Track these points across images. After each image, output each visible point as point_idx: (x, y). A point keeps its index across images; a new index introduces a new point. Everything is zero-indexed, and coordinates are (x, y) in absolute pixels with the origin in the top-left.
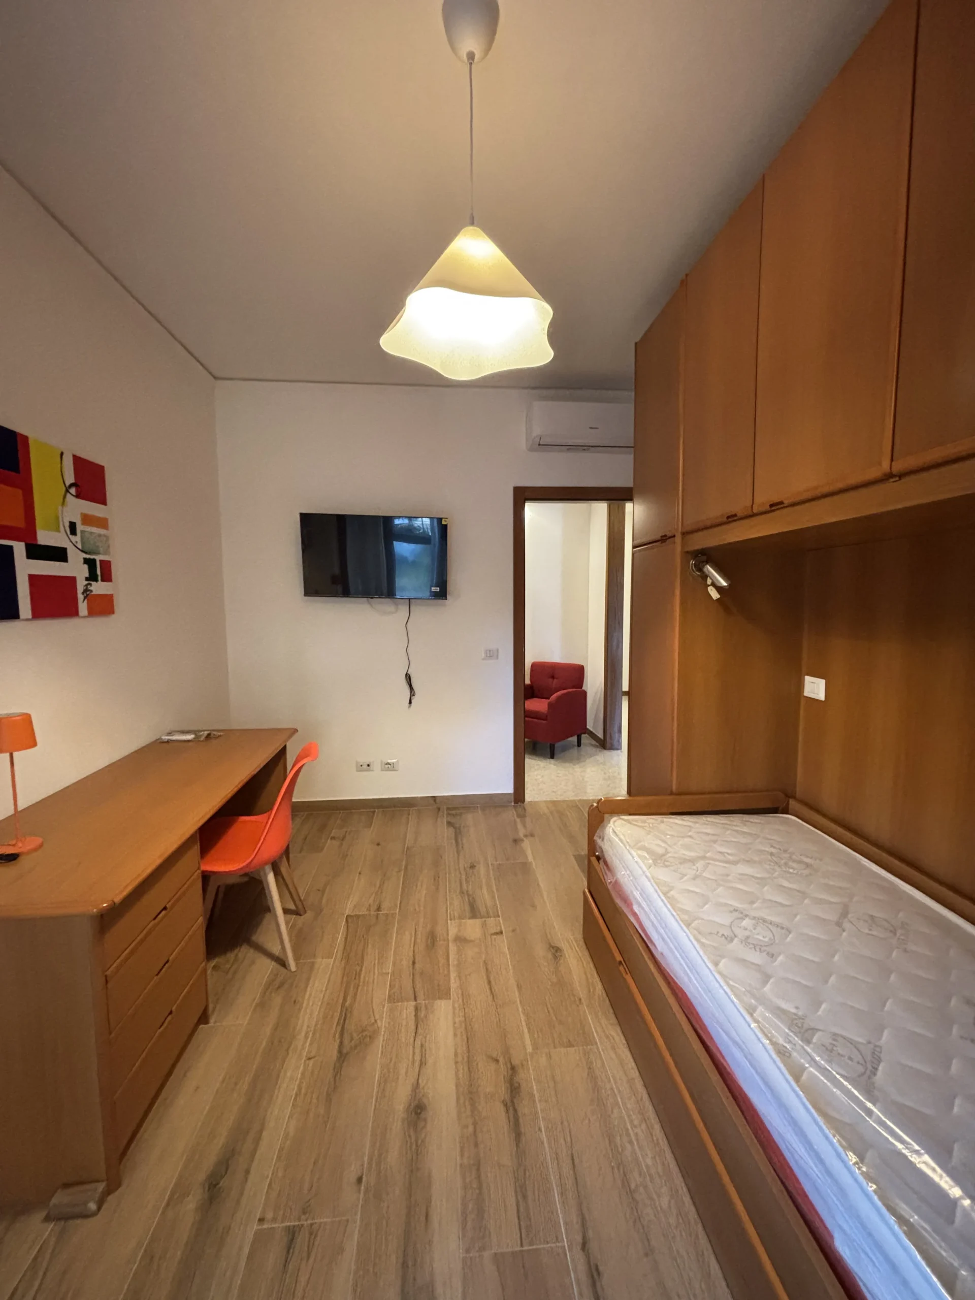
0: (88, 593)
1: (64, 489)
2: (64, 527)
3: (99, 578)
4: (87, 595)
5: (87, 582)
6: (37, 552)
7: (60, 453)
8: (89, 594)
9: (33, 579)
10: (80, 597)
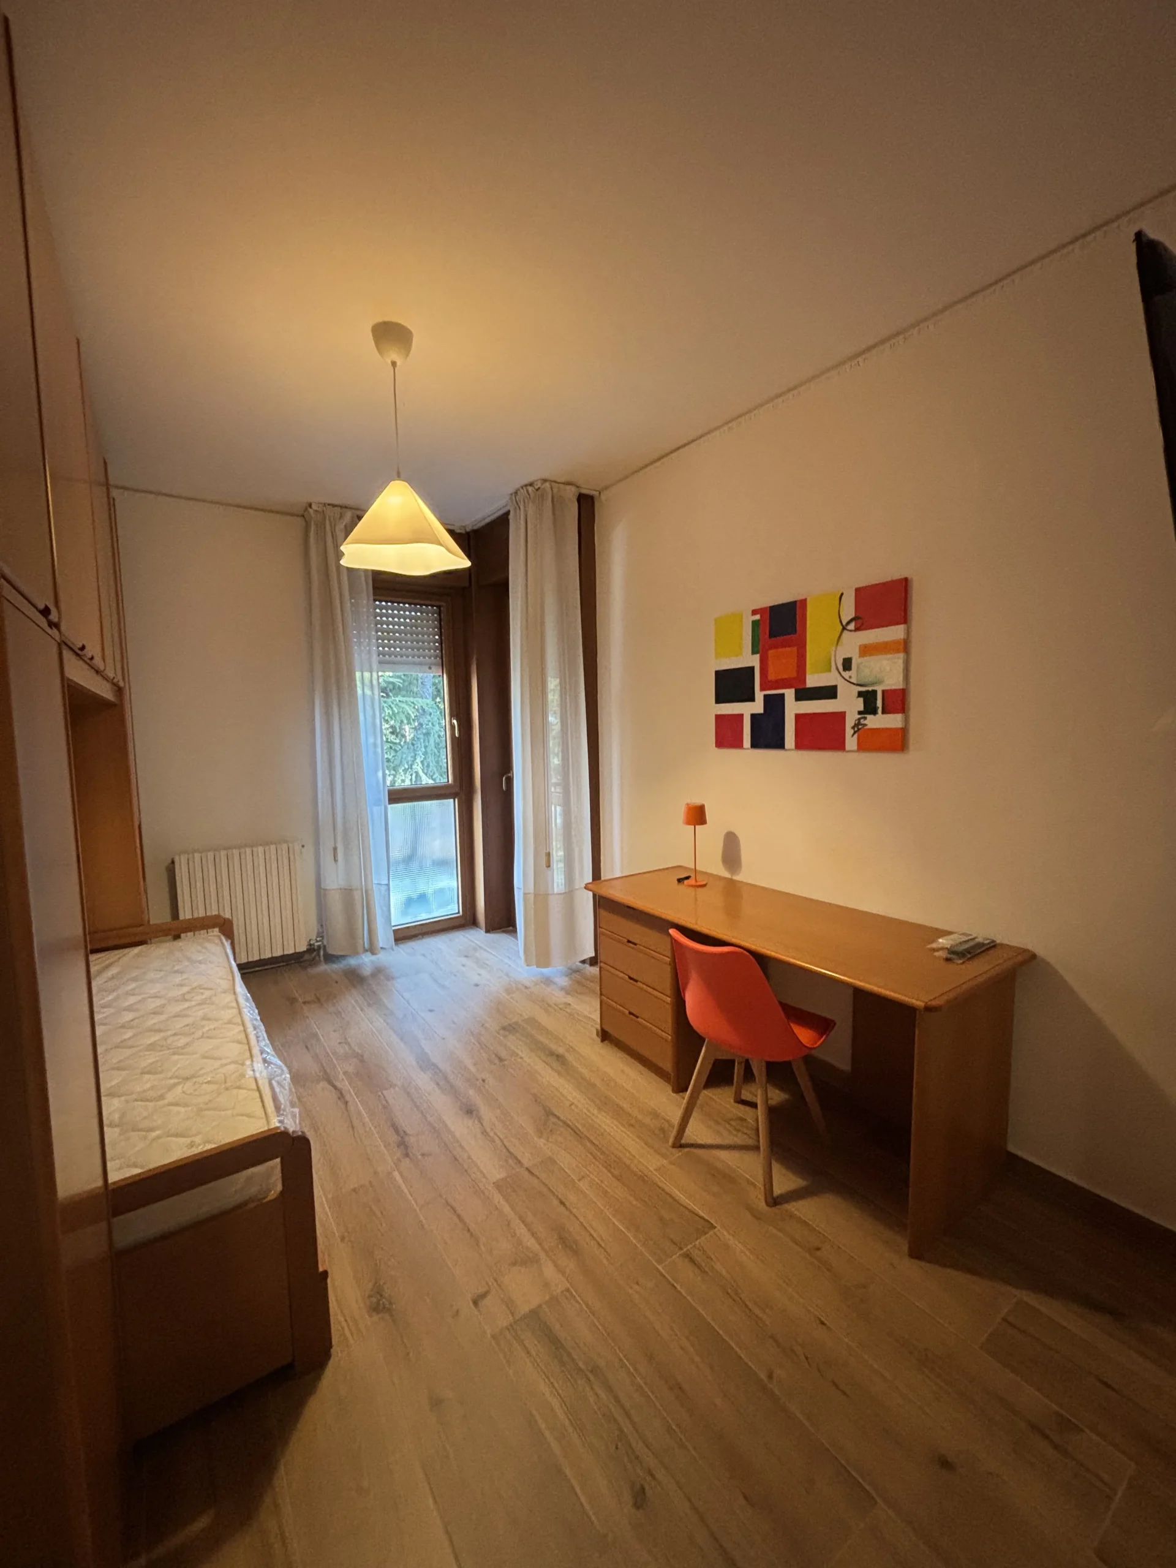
0: (860, 727)
1: (841, 627)
2: (836, 664)
3: (880, 711)
4: (859, 729)
5: (860, 716)
6: (804, 694)
7: (841, 592)
8: (860, 729)
9: (798, 717)
10: (849, 731)
